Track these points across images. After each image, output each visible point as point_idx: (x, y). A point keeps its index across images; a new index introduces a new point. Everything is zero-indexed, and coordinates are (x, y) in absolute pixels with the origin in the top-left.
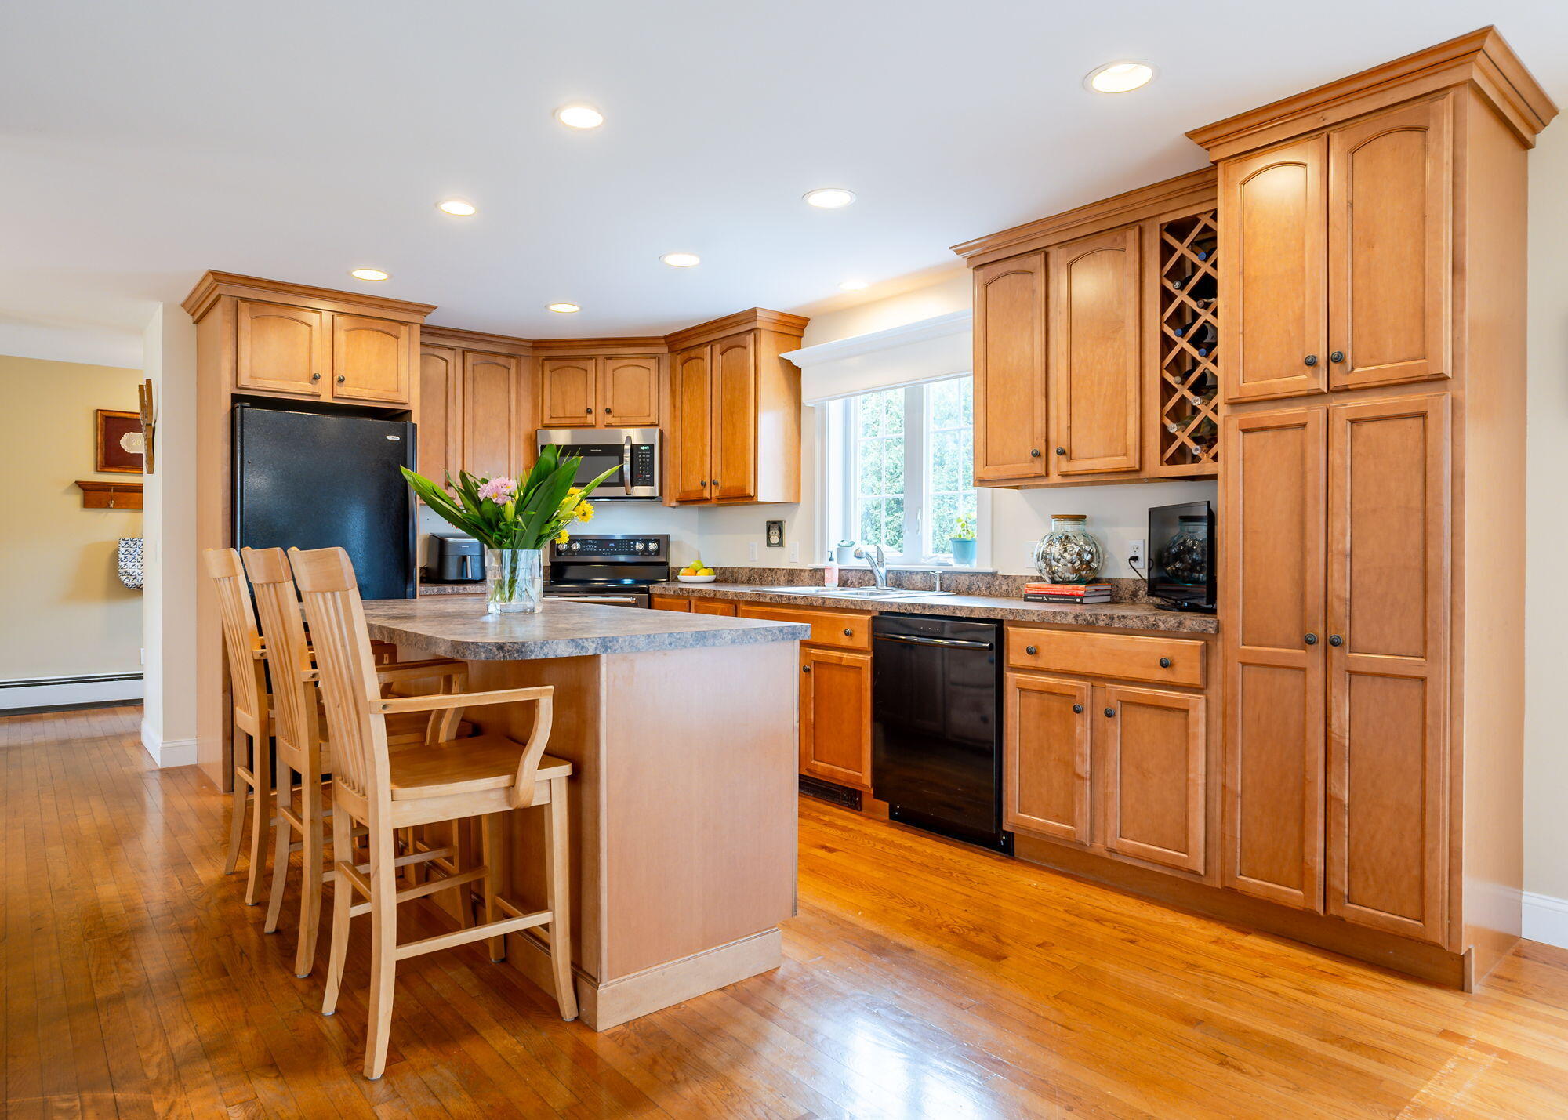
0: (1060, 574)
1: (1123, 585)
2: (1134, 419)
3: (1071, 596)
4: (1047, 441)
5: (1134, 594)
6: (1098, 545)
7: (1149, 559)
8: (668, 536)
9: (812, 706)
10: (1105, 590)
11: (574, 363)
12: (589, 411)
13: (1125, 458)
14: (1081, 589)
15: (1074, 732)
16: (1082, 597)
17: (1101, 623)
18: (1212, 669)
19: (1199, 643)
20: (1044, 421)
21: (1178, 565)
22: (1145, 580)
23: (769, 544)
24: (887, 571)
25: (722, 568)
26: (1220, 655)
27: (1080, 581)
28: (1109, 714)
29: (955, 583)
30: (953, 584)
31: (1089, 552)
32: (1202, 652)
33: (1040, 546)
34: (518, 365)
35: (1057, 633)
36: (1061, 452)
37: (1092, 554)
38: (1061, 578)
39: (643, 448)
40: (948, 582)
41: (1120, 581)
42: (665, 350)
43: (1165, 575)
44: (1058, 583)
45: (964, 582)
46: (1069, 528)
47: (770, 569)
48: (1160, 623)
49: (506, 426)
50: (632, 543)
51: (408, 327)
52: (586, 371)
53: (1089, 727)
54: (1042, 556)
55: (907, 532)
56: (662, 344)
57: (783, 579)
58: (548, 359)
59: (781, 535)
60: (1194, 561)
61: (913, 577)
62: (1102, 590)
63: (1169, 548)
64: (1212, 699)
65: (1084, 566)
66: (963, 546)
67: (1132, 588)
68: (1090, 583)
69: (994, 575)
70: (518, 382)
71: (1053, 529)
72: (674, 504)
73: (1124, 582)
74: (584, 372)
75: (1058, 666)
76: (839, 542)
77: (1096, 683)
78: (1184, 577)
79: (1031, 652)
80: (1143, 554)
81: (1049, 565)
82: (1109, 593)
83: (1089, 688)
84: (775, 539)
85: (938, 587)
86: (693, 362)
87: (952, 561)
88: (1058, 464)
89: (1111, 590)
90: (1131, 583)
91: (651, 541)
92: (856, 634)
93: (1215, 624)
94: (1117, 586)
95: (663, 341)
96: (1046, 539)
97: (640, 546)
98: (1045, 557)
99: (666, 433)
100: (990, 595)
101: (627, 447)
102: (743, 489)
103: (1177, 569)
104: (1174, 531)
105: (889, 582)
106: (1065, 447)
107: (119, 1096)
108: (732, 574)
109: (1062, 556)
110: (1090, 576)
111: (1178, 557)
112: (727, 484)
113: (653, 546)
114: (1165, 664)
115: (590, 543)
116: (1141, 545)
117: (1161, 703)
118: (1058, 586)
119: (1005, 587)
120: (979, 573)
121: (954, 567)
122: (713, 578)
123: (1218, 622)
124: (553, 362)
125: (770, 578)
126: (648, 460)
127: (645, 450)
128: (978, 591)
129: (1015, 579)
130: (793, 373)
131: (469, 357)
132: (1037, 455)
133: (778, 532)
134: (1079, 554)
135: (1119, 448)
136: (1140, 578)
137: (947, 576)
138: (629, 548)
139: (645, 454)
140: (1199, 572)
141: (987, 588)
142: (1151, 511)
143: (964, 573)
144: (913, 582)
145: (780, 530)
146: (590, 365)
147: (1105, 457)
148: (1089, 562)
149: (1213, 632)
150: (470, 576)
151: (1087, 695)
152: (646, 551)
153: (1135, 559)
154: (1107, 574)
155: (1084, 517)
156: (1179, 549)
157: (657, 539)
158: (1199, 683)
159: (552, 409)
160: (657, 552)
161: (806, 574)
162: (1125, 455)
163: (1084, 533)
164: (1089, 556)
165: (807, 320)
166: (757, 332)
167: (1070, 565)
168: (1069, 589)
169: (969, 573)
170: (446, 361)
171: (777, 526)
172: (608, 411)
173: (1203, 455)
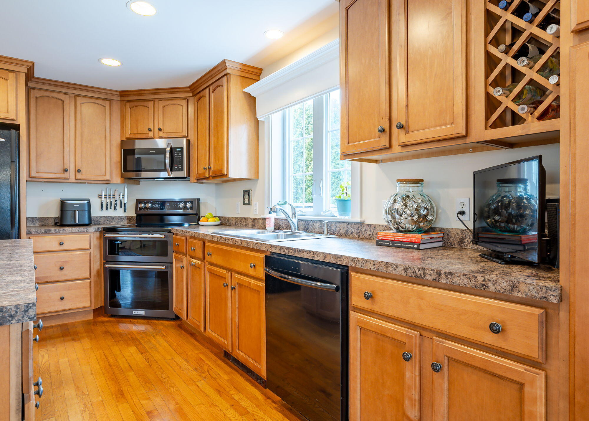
0: (402, 225)
1: (453, 234)
2: (461, 91)
3: (411, 242)
4: (390, 119)
5: (461, 241)
6: (433, 202)
7: (474, 214)
8: (198, 200)
9: (237, 313)
10: (439, 237)
11: (142, 104)
12: (150, 130)
13: (453, 126)
14: (418, 237)
15: (404, 375)
16: (419, 244)
17: (429, 278)
18: (553, 341)
19: (537, 311)
20: (388, 104)
21: (497, 218)
22: (470, 230)
23: (244, 204)
24: (298, 220)
25: (224, 217)
26: (564, 327)
27: (418, 231)
28: (436, 369)
29: (338, 229)
30: (337, 230)
31: (426, 208)
32: (541, 323)
33: (387, 204)
34: (111, 105)
35: (390, 282)
36: (401, 127)
37: (427, 209)
38: (403, 228)
39: (177, 150)
40: (334, 228)
41: (450, 230)
42: (191, 95)
43: (486, 225)
44: (401, 232)
45: (343, 229)
46: (410, 189)
47: (244, 218)
48: (490, 284)
49: (104, 138)
50: (178, 203)
51: (15, 73)
52: (149, 108)
53: (417, 374)
54: (389, 211)
55: (315, 195)
56: (189, 91)
57: (250, 224)
58: (129, 101)
59: (249, 199)
60: (510, 214)
62: (436, 238)
63: (490, 205)
64: (553, 375)
65: (421, 219)
66: (343, 204)
67: (459, 236)
68: (426, 232)
69: (362, 224)
70: (111, 114)
71: (398, 190)
72: (195, 181)
73: (454, 231)
74: (148, 108)
75: (391, 312)
76: (278, 202)
77: (425, 333)
78: (501, 227)
79: (368, 297)
80: (469, 210)
81: (394, 218)
82: (441, 239)
83: (418, 338)
84: (247, 201)
85: (325, 232)
86: (202, 99)
87: (337, 214)
88: (400, 137)
89: (443, 237)
90: (459, 233)
91: (189, 202)
92: (257, 267)
93: (558, 292)
94: (448, 234)
95: (189, 89)
96: (392, 198)
97: (182, 205)
98: (391, 212)
99: (192, 142)
101: (168, 149)
102: (221, 170)
103: (496, 221)
104: (493, 192)
105: (301, 227)
106: (403, 123)
108: (229, 220)
109: (404, 212)
110: (427, 226)
111: (496, 212)
112: (215, 169)
113: (189, 205)
114: (495, 329)
115: (156, 204)
116: (466, 201)
117: (491, 369)
118: (401, 235)
120: (352, 223)
121: (338, 217)
122: (218, 222)
123: (561, 289)
124: (131, 103)
125: (245, 224)
126: (180, 156)
127: (178, 151)
128: (352, 235)
129: (375, 227)
130: (252, 101)
131: (78, 99)
132: (383, 131)
133: (248, 197)
134: (416, 210)
135: (448, 118)
136: (466, 228)
137: (333, 224)
138: (177, 206)
139: (179, 153)
140: (514, 224)
142: (475, 174)
143: (344, 222)
145: (249, 195)
146: (151, 104)
147: (436, 126)
148: (426, 216)
149: (555, 302)
150: (77, 222)
151: (415, 343)
152: (185, 208)
153: (462, 213)
154: (439, 225)
155: (422, 181)
156: (497, 207)
157: (192, 201)
158: (537, 356)
159: (131, 129)
160: (191, 208)
161: (261, 221)
162: (452, 123)
163: (421, 193)
164: (426, 211)
165: (261, 70)
166: (228, 76)
167: (410, 218)
168: (409, 237)
169: (346, 222)
170: (63, 101)
171: (247, 193)
172: (160, 130)
173: (528, 116)
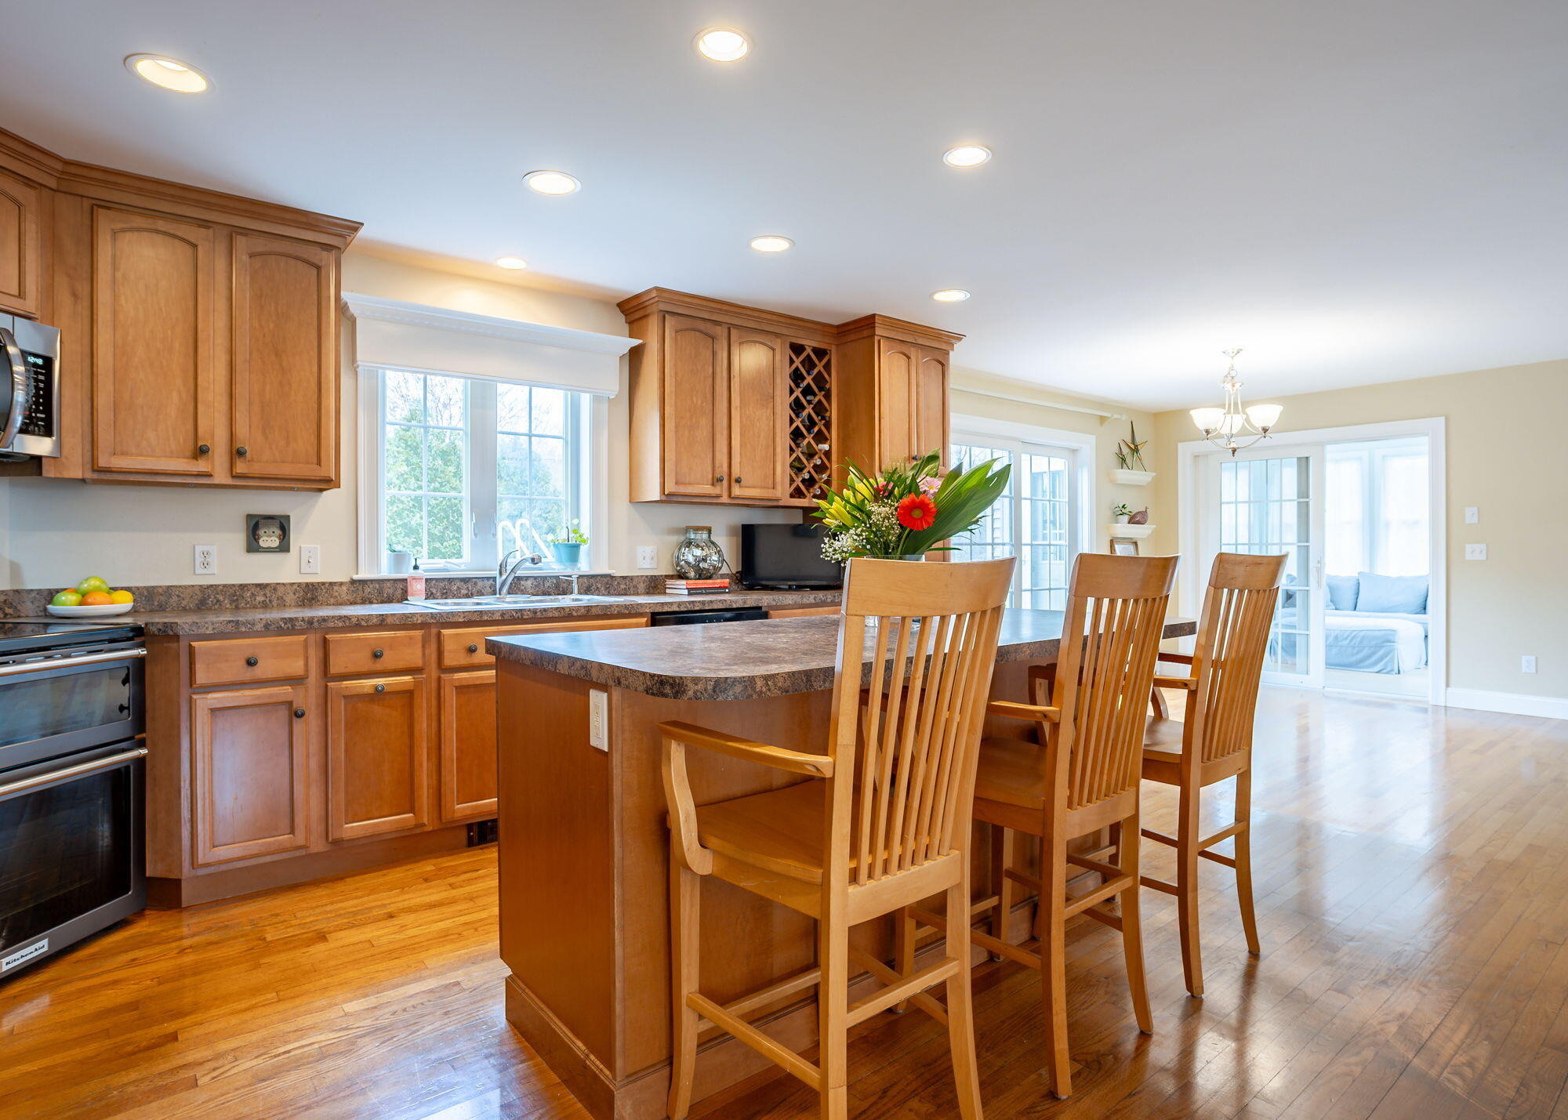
23: (253, 549)
59: (284, 537)
61: (522, 583)
84: (270, 541)
100: (609, 594)
107: (1410, 1055)
119: (623, 586)
133: (278, 532)
141: (607, 588)
144: (523, 588)
145: (283, 529)
171: (276, 522)
